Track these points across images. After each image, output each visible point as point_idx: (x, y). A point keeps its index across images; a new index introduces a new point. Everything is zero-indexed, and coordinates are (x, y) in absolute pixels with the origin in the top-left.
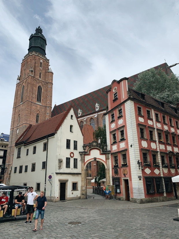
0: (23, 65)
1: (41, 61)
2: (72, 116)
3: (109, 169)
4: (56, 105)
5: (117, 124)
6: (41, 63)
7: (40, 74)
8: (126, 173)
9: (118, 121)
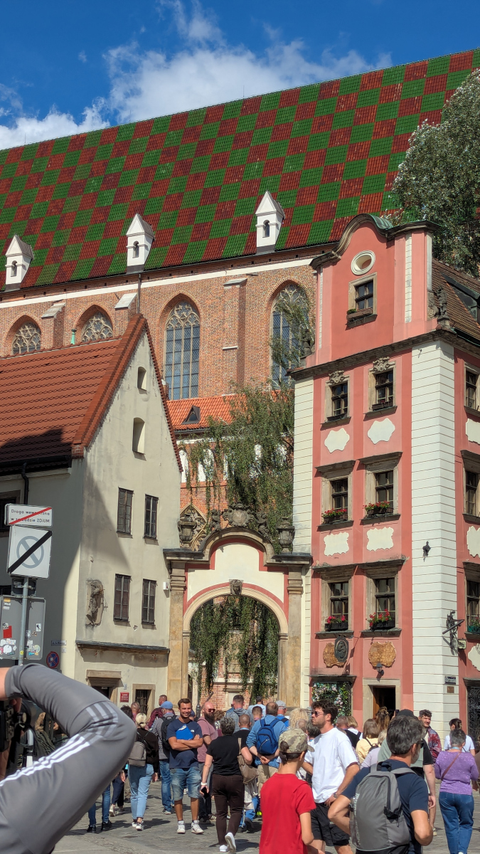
2: (141, 372)
3: (297, 639)
5: (358, 438)
8: (386, 659)
9: (366, 423)
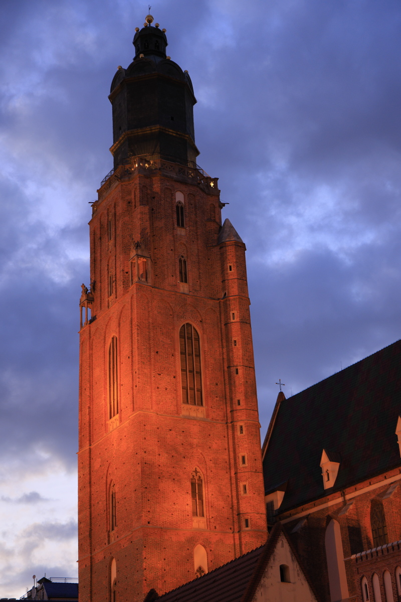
0: (98, 232)
1: (180, 197)
2: (283, 569)
4: (281, 395)
6: (180, 209)
7: (183, 263)
